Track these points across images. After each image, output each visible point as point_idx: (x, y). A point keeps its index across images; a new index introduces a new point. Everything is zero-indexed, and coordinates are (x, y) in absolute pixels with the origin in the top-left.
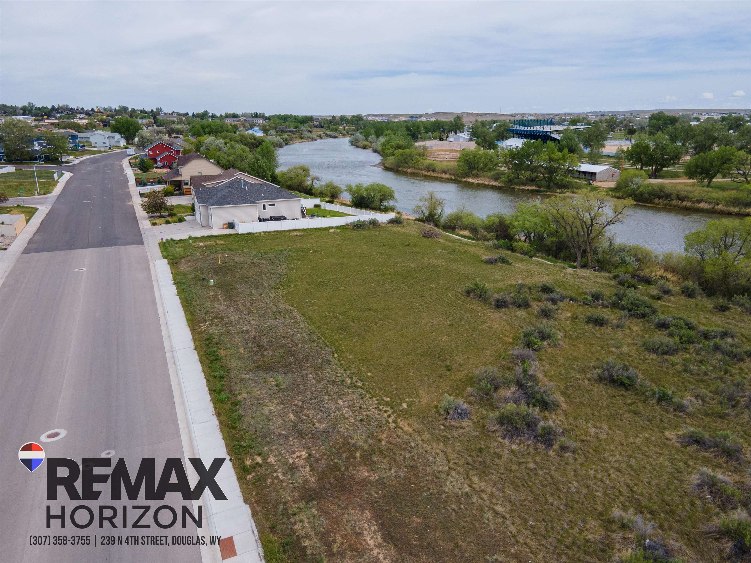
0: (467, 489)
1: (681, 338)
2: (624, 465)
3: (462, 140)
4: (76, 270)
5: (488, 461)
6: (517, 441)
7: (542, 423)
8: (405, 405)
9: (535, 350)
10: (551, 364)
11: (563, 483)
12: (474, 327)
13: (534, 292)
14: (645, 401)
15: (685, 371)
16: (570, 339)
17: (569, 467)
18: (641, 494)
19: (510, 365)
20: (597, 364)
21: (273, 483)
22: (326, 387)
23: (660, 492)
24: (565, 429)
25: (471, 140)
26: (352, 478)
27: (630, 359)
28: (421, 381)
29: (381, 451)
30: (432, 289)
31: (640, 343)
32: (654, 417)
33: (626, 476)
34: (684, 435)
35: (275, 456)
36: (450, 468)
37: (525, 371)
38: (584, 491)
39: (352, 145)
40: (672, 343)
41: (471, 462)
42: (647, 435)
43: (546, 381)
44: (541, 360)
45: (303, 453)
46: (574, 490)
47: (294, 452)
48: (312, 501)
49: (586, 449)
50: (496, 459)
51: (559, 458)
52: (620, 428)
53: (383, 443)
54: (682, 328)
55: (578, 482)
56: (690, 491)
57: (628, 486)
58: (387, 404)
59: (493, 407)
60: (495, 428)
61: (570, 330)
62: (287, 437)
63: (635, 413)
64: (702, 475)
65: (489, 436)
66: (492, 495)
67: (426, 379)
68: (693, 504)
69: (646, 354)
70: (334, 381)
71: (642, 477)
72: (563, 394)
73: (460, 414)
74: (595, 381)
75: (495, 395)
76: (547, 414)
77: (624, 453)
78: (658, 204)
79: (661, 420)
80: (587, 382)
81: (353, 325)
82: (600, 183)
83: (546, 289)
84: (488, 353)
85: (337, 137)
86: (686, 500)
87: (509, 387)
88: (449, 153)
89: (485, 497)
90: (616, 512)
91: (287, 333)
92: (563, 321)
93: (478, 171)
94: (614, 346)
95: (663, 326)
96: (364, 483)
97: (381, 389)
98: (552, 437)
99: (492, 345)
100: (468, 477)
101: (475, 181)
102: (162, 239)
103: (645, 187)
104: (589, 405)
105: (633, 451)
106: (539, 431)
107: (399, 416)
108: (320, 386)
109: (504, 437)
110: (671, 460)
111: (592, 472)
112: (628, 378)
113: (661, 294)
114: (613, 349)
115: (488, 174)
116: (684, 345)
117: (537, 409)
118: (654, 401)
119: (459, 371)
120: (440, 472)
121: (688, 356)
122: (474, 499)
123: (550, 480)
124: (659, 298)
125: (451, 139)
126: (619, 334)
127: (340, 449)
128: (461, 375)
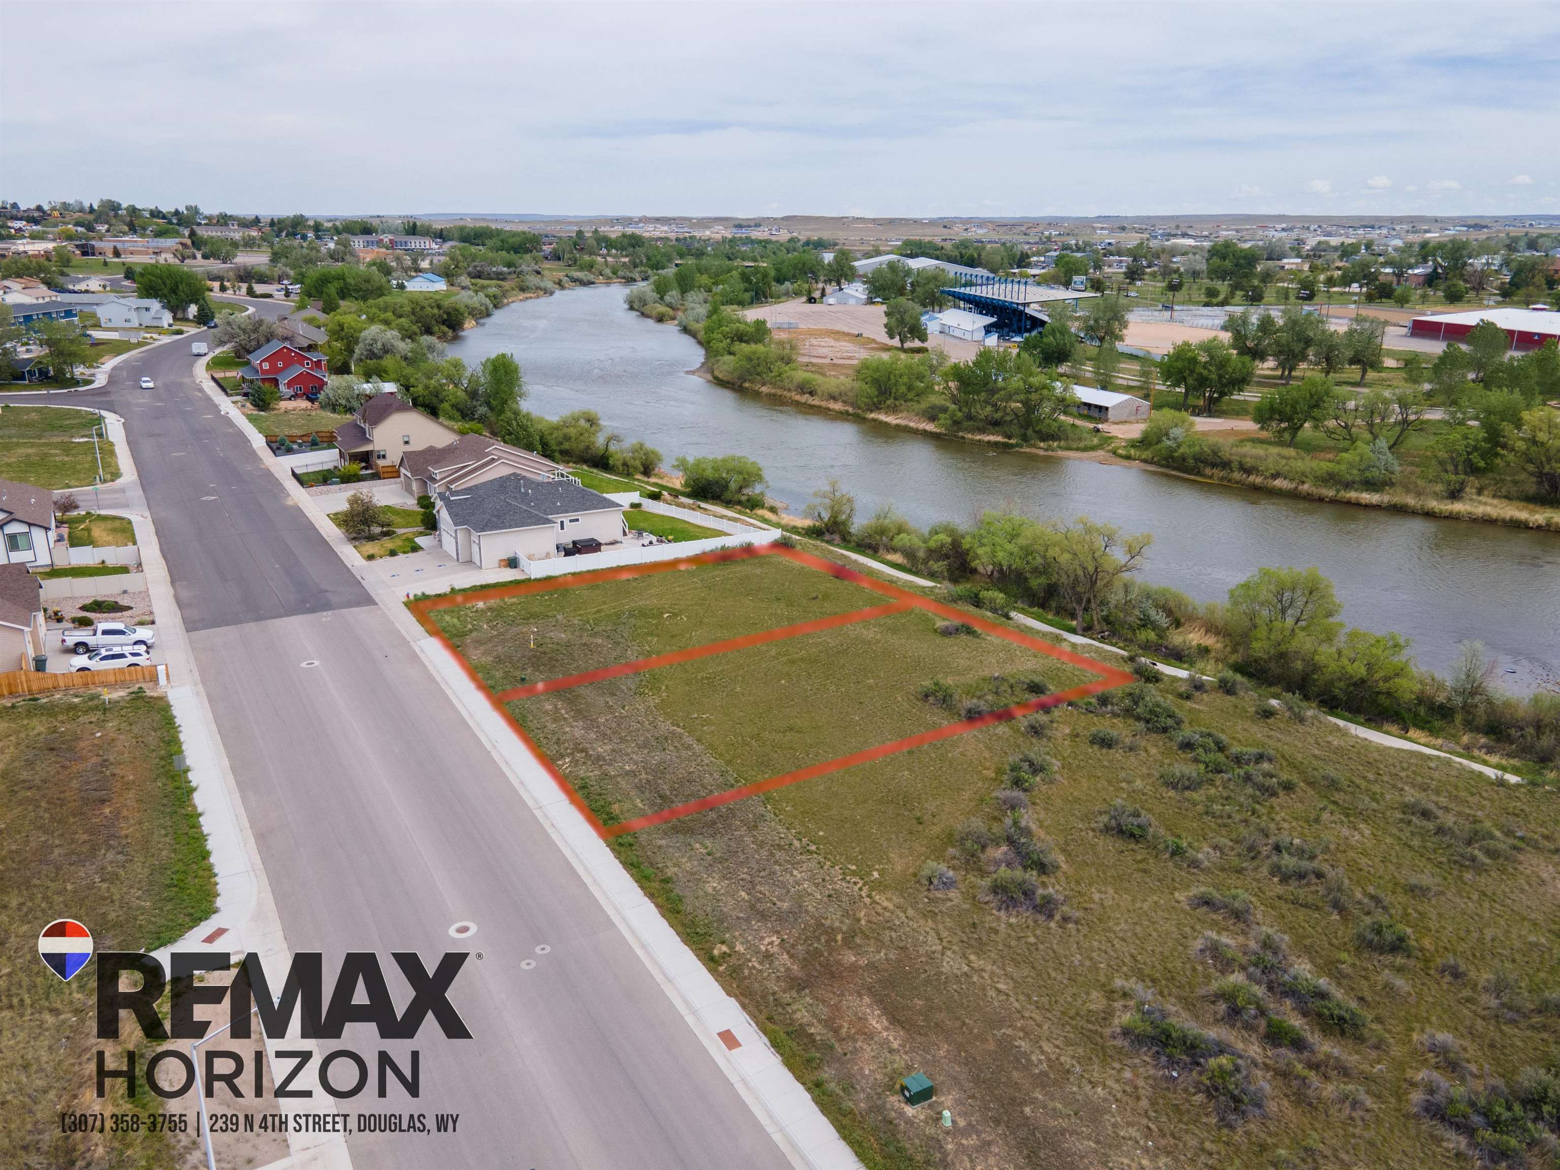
0: (966, 969)
1: (1207, 766)
2: (1129, 934)
3: (852, 302)
4: (304, 665)
5: (984, 938)
6: (1014, 913)
7: (1040, 891)
8: (876, 874)
9: (1025, 790)
10: (1047, 810)
11: (1066, 957)
12: (941, 754)
13: (1017, 690)
14: (1156, 857)
15: (1207, 813)
16: (1069, 769)
17: (1072, 939)
18: (1145, 964)
19: (996, 814)
20: (1104, 807)
21: (751, 974)
22: (772, 854)
23: (1164, 959)
24: (1066, 897)
25: (870, 301)
26: (839, 963)
27: (1144, 798)
28: (889, 840)
29: (862, 932)
30: (870, 688)
31: (1157, 774)
32: (1166, 876)
33: (1133, 946)
34: (1195, 896)
35: (742, 943)
36: (944, 948)
37: (1016, 823)
38: (1088, 963)
39: (632, 308)
40: (1194, 775)
41: (965, 939)
42: (1155, 898)
43: (1042, 833)
44: (1034, 804)
45: (774, 938)
46: (1077, 963)
47: (762, 938)
48: (803, 989)
49: (1090, 918)
50: (992, 935)
51: (1060, 930)
52: (1127, 891)
53: (863, 922)
54: (1210, 750)
55: (1081, 955)
56: (1192, 957)
57: (1132, 956)
58: (854, 873)
59: (983, 873)
60: (987, 899)
61: (1069, 756)
62: (748, 920)
63: (1145, 871)
64: (1206, 939)
65: (981, 908)
66: (992, 973)
67: (893, 837)
68: (1194, 970)
69: (1163, 790)
70: (778, 845)
71: (1146, 946)
72: (1063, 851)
73: (945, 883)
74: (1101, 831)
75: (981, 856)
76: (1044, 878)
77: (1130, 920)
78: (1211, 477)
79: (1173, 880)
80: (1091, 834)
81: (775, 756)
82: (1116, 426)
83: (1036, 688)
84: (966, 795)
85: (593, 283)
86: (1188, 966)
87: (998, 845)
88: (832, 342)
89: (986, 976)
90: (1119, 982)
91: (690, 773)
92: (1060, 740)
93: (896, 399)
94: (1124, 780)
95: (1187, 746)
96: (854, 968)
97: (841, 855)
98: (1052, 906)
99: (970, 784)
100: (964, 956)
101: (891, 419)
102: (408, 596)
103: (1190, 446)
104: (1093, 864)
105: (1139, 917)
106: (1038, 901)
107: (872, 889)
108: (764, 853)
109: (1000, 909)
110: (1179, 926)
111: (1095, 944)
112: (1139, 826)
113: (1192, 691)
114: (1124, 785)
115: (916, 407)
116: (1210, 775)
117: (1035, 873)
118: (1167, 856)
119: (933, 824)
120: (934, 952)
121: (1213, 791)
122: (975, 979)
123: (1052, 955)
124: (1188, 697)
125: (831, 300)
126: (1133, 760)
127: (814, 932)
128: (936, 830)
